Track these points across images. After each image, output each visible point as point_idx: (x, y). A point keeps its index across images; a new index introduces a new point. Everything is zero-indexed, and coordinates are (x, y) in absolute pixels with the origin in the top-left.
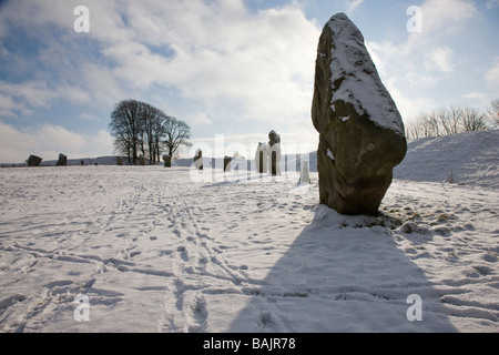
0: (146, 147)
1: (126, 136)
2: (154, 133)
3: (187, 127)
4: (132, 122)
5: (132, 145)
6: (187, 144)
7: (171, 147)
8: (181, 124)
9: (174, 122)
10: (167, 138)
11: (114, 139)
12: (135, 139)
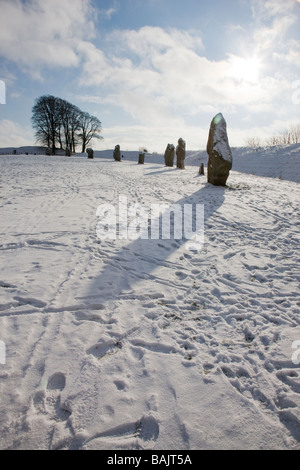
0: (63, 139)
1: (45, 129)
2: (70, 127)
3: (99, 122)
4: (51, 116)
5: (51, 136)
6: (98, 137)
7: (85, 140)
8: (93, 119)
9: (87, 117)
10: (81, 132)
11: (35, 131)
12: (54, 132)
